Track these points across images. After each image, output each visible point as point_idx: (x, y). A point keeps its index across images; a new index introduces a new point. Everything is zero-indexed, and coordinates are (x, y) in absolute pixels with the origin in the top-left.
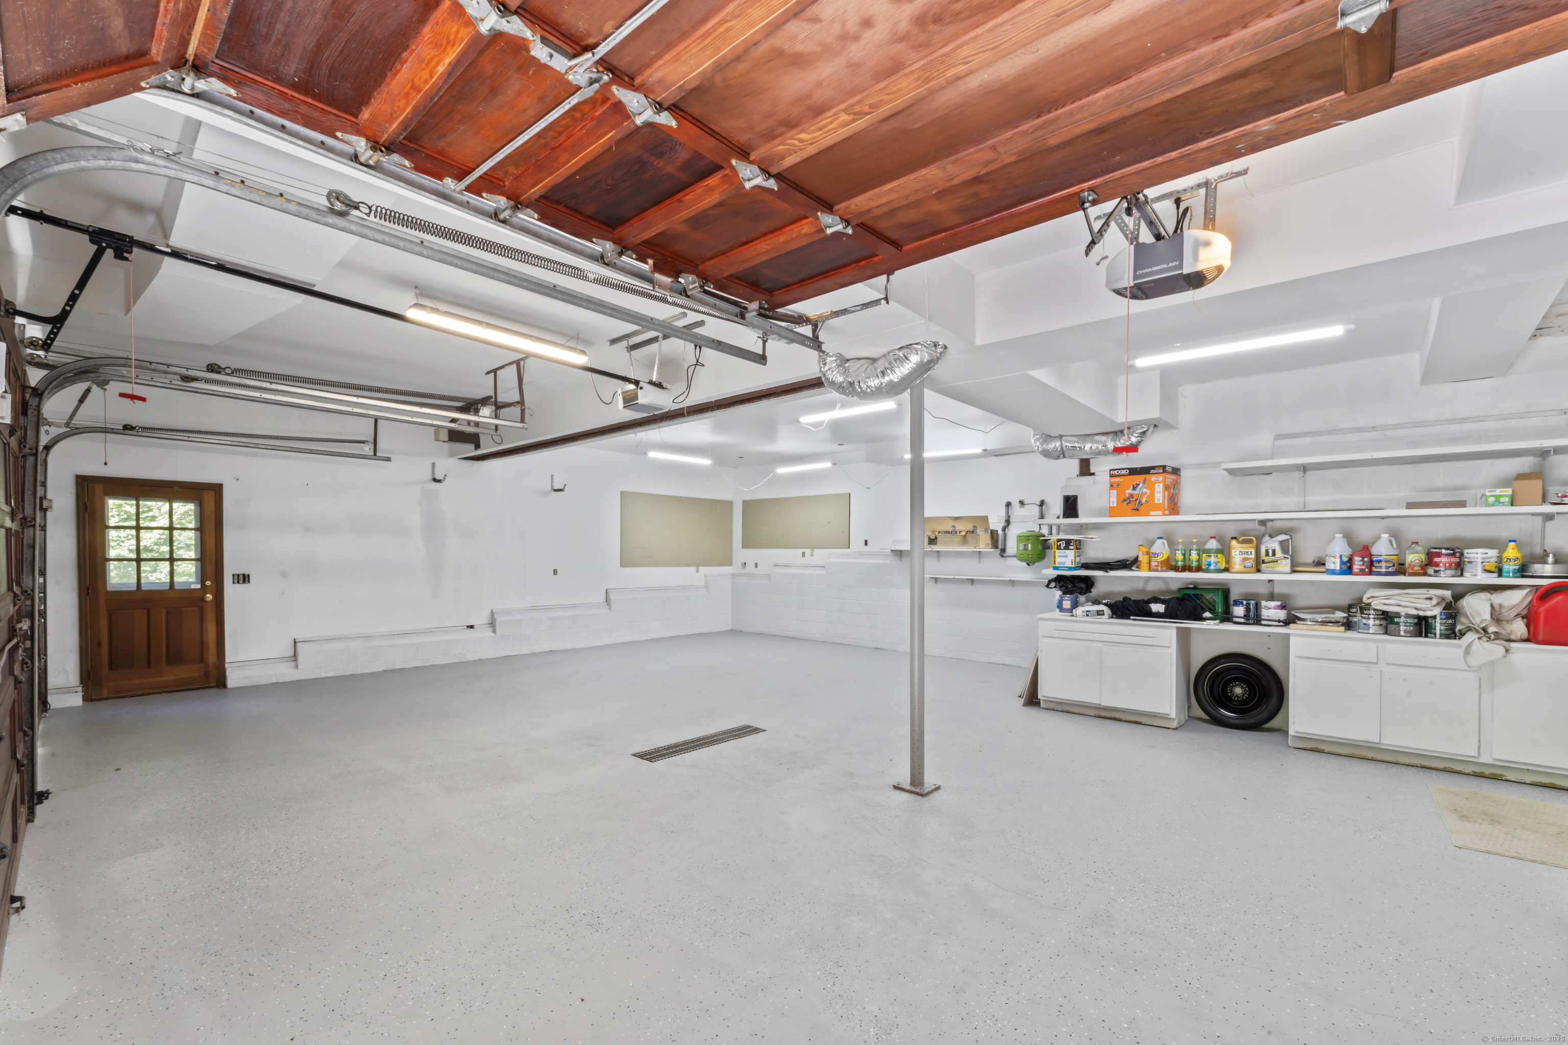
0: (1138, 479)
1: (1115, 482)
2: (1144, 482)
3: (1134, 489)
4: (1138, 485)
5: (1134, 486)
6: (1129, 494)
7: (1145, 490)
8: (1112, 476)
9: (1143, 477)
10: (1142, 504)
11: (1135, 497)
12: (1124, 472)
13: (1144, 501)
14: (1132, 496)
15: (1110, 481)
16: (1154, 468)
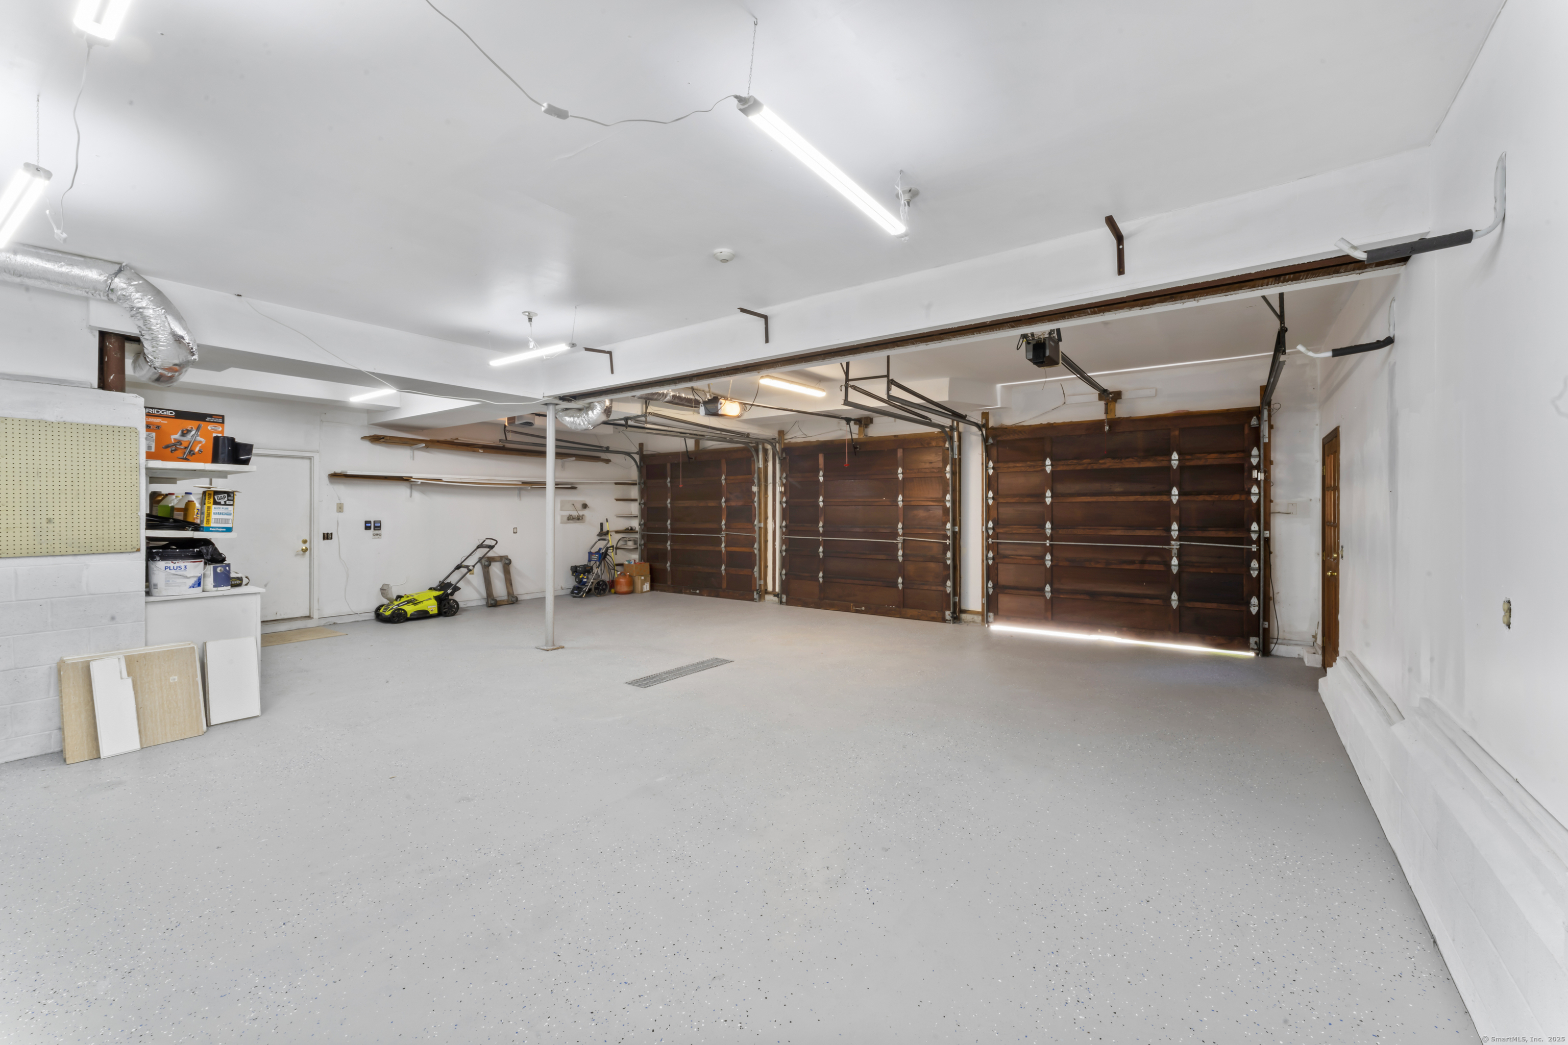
0: (191, 424)
1: (153, 424)
2: (198, 429)
3: (183, 435)
4: (189, 431)
5: (183, 431)
6: (175, 439)
7: (199, 439)
8: (148, 415)
9: (197, 423)
10: (194, 454)
11: (184, 445)
12: (168, 413)
13: (197, 450)
14: (179, 442)
15: (147, 422)
16: (211, 416)
